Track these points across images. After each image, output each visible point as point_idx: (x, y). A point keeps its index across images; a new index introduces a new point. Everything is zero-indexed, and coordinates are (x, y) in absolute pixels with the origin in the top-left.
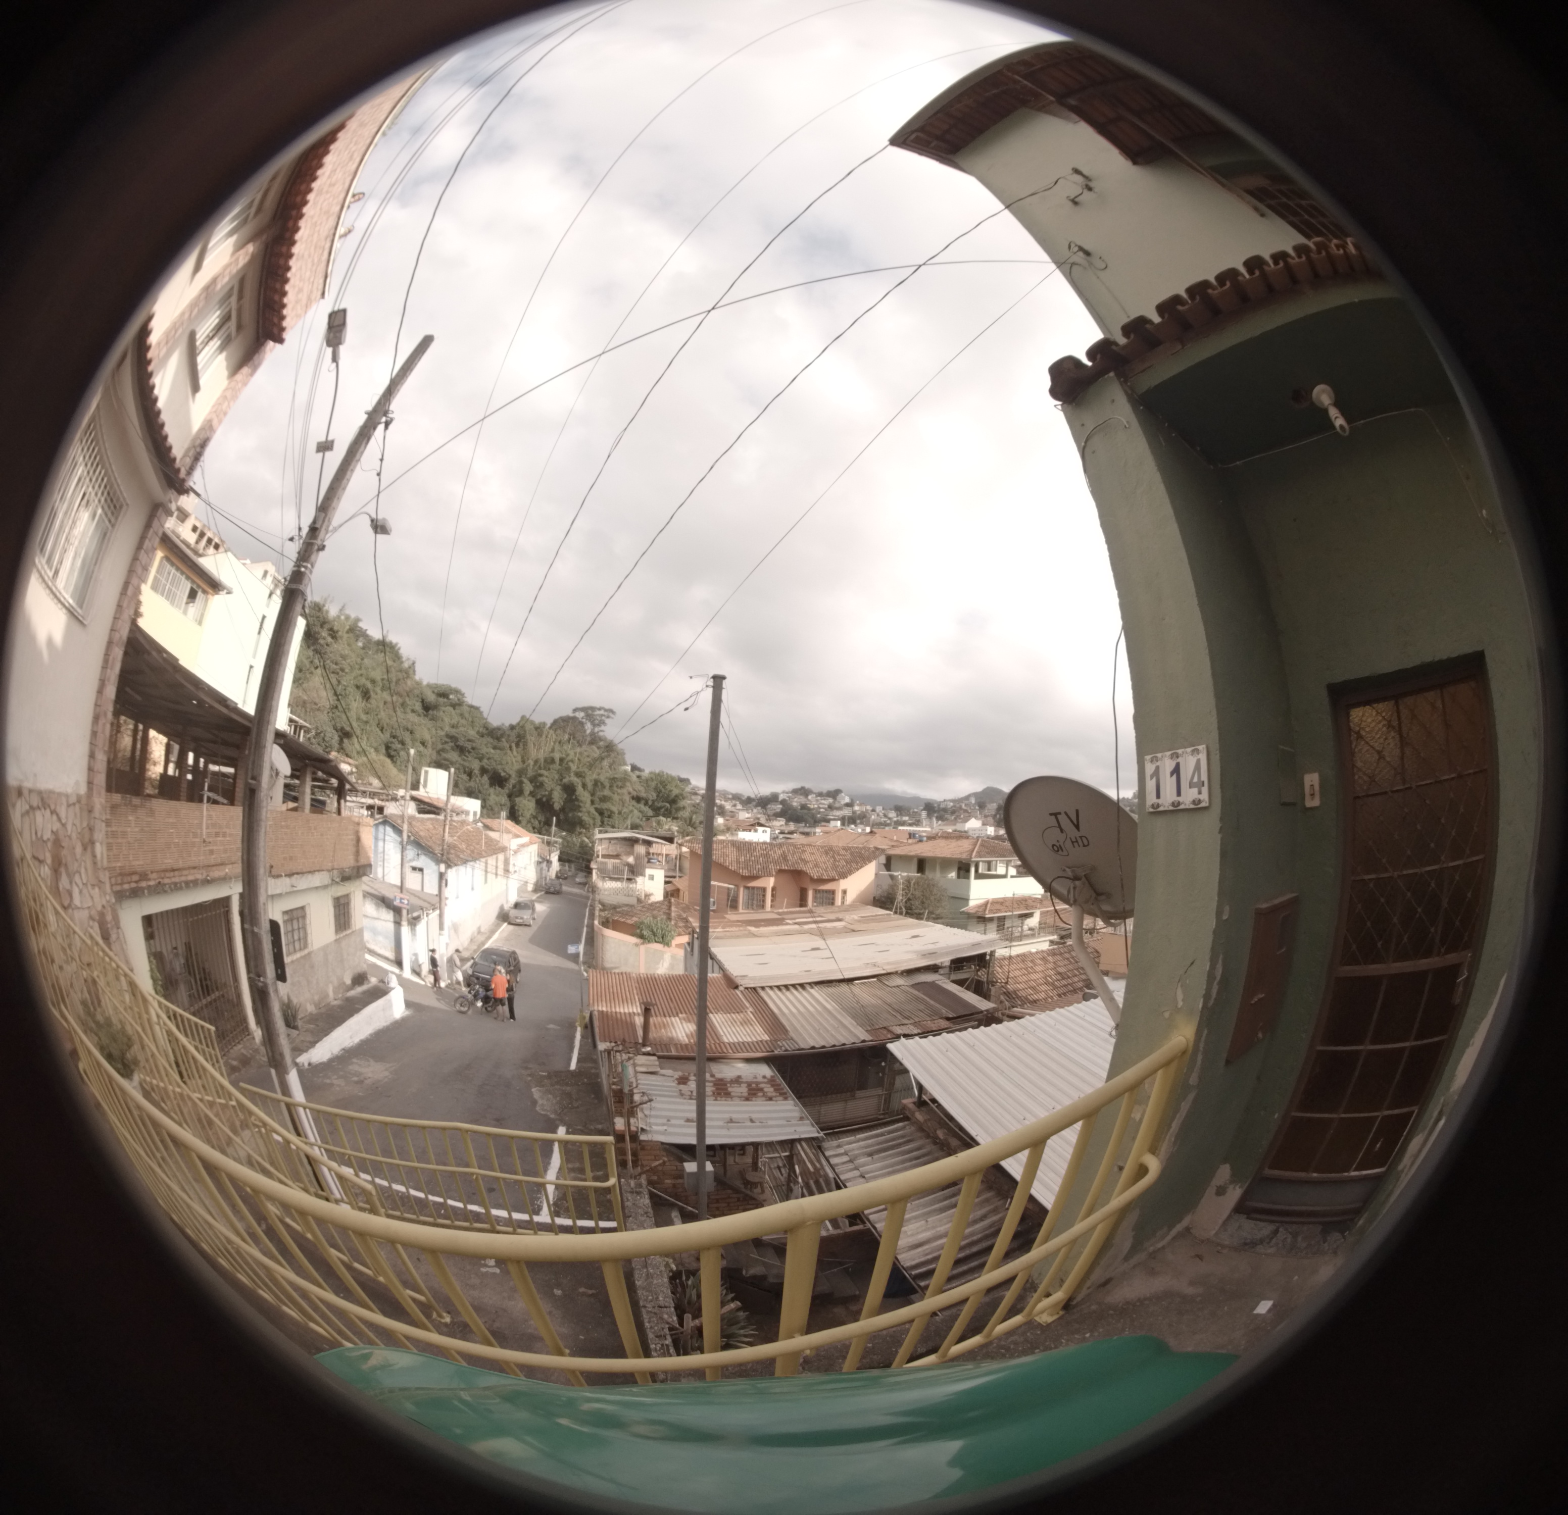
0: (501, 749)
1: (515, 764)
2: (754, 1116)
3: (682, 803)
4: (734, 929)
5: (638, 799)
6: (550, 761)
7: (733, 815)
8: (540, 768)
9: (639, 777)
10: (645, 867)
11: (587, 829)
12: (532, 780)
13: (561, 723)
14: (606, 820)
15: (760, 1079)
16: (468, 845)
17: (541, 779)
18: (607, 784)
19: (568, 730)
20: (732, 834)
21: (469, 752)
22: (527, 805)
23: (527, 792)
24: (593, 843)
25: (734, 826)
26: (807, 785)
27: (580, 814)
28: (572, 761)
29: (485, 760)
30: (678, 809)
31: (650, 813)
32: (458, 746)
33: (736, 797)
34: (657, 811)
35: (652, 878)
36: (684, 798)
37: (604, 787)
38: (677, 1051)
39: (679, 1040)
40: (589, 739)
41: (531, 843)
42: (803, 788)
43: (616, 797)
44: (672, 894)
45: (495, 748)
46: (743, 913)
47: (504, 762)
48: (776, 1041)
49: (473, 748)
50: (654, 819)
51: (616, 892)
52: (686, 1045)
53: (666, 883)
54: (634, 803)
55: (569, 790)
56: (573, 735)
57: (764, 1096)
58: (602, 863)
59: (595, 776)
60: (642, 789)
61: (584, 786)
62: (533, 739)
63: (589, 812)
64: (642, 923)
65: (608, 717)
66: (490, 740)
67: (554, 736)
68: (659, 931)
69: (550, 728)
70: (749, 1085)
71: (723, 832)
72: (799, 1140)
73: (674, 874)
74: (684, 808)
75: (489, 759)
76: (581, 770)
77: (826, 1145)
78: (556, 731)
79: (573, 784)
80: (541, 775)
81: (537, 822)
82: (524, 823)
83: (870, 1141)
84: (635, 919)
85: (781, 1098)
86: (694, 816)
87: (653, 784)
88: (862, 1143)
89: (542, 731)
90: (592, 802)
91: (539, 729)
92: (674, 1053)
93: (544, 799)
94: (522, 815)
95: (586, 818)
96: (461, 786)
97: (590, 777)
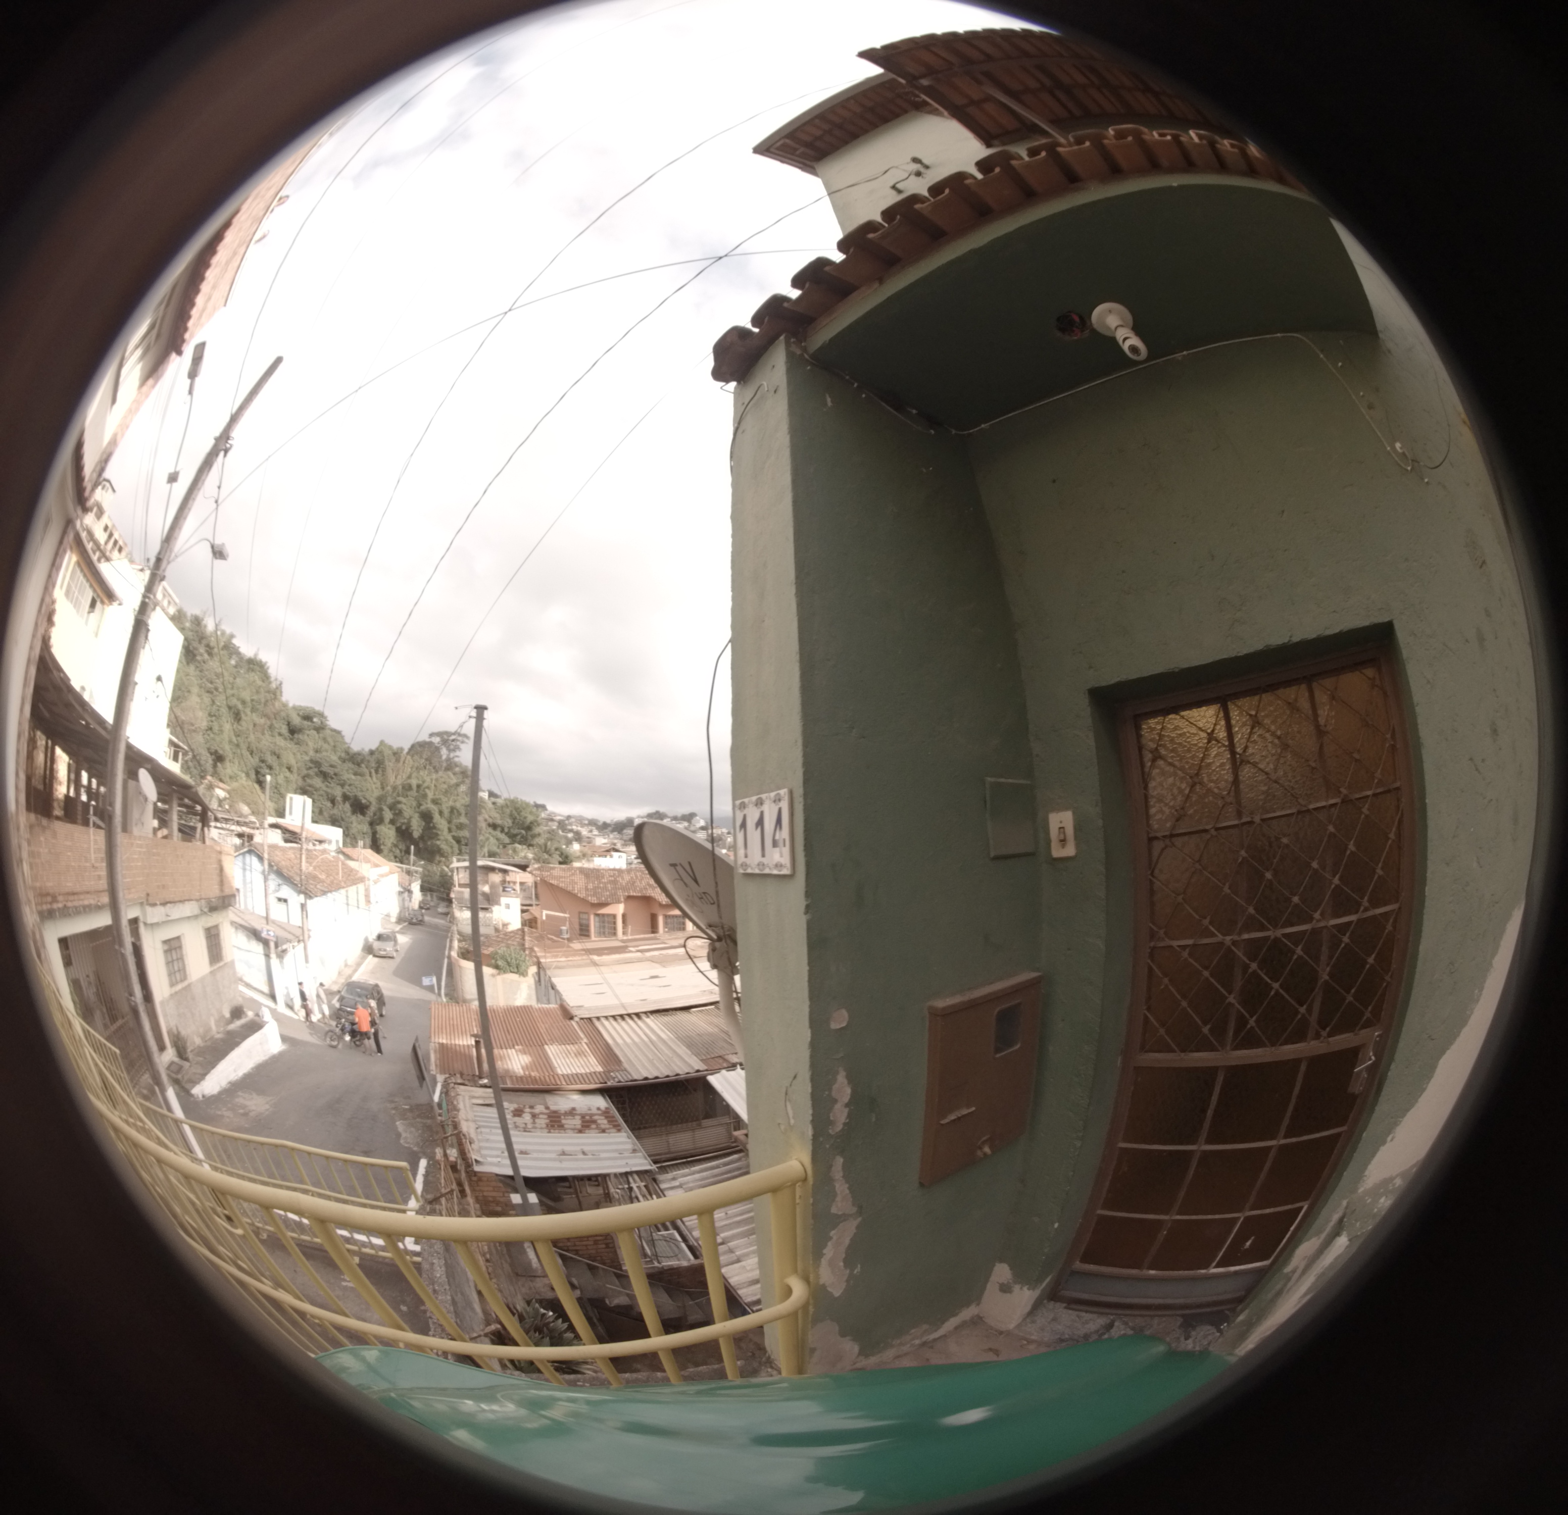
0: (362, 775)
1: (375, 790)
2: (586, 1149)
3: (537, 830)
4: (577, 958)
5: (494, 826)
6: (407, 788)
7: (590, 840)
8: (398, 795)
9: (494, 803)
10: (500, 896)
11: (446, 857)
12: (391, 808)
13: (418, 748)
14: (463, 847)
15: (594, 1111)
16: (328, 875)
17: (399, 806)
18: (464, 811)
19: (425, 756)
20: (588, 861)
21: (332, 778)
22: (388, 833)
23: (387, 820)
24: (452, 871)
25: (590, 852)
26: (662, 810)
27: (438, 843)
28: (428, 788)
29: (347, 787)
30: (534, 836)
31: (507, 840)
32: (321, 772)
33: (592, 823)
34: (513, 837)
36: (539, 825)
37: (459, 814)
38: (513, 1084)
39: (514, 1072)
40: (444, 765)
41: (391, 873)
42: (657, 812)
44: (527, 923)
45: (355, 774)
46: (595, 941)
47: (364, 789)
48: (609, 1072)
49: (335, 774)
50: (510, 846)
52: (521, 1077)
53: (523, 911)
54: (490, 830)
55: (427, 817)
56: (429, 760)
57: (597, 1128)
58: (459, 892)
59: (451, 803)
60: (497, 816)
61: (441, 813)
62: (391, 764)
63: (446, 840)
64: (496, 953)
65: (463, 742)
66: (350, 765)
67: (411, 763)
68: (513, 961)
69: (408, 753)
70: (583, 1117)
71: (578, 858)
72: (631, 1173)
73: (528, 902)
74: (539, 835)
75: (350, 785)
76: (437, 797)
77: (661, 1177)
78: (412, 756)
79: (430, 811)
80: (399, 802)
81: (397, 852)
82: (386, 851)
83: (705, 1174)
84: (491, 949)
85: (614, 1130)
86: (549, 843)
87: (508, 811)
88: (697, 1176)
89: (400, 757)
90: (450, 830)
91: (397, 754)
92: (509, 1085)
93: (404, 827)
94: (383, 844)
95: (444, 846)
96: (325, 813)
97: (446, 804)
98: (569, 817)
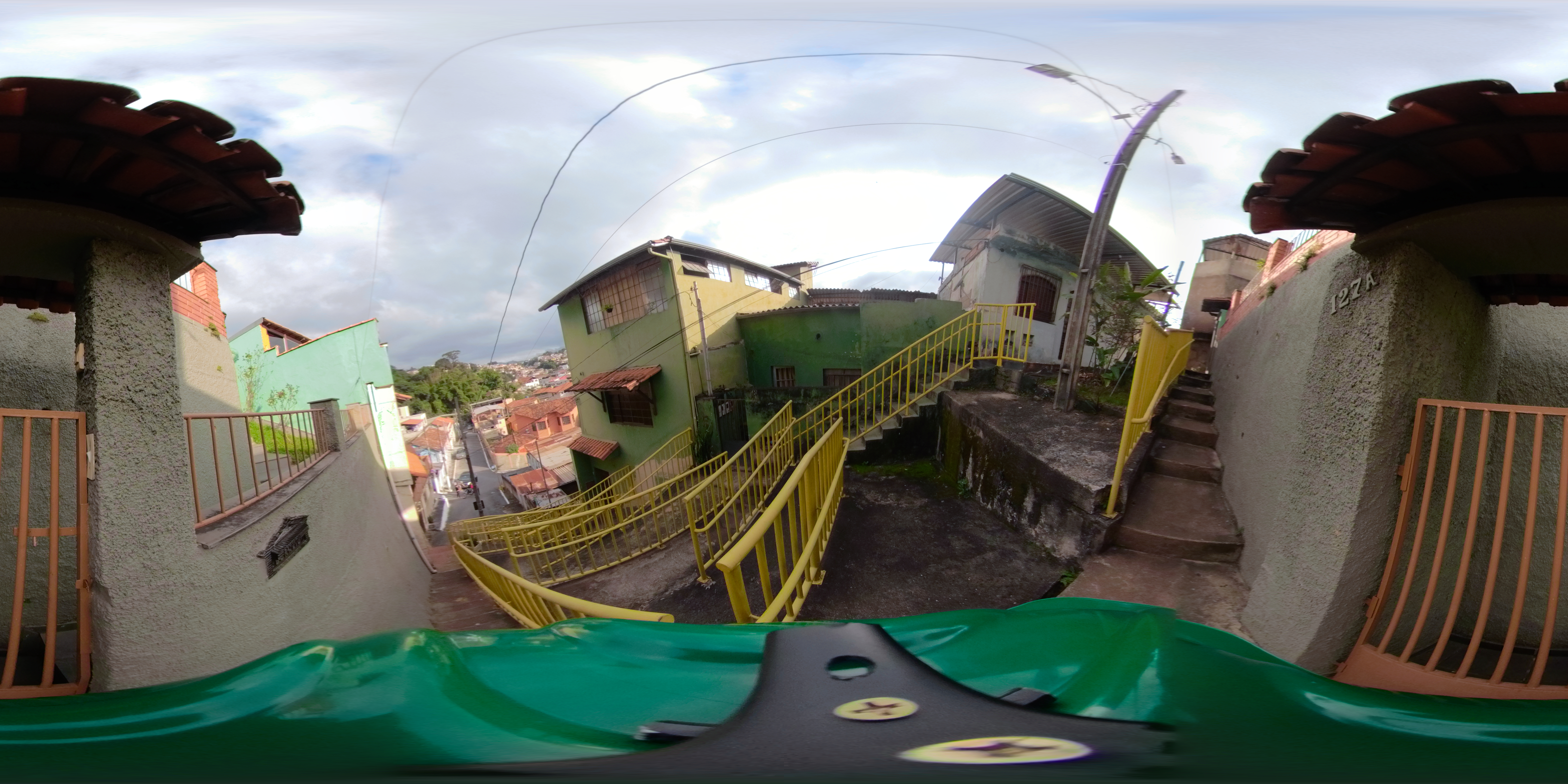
0: (420, 384)
1: (428, 388)
3: (499, 380)
5: (480, 384)
6: (441, 382)
7: (520, 372)
8: (438, 386)
9: (476, 374)
10: (497, 419)
11: (465, 405)
12: (437, 392)
13: (440, 363)
14: (472, 399)
17: (440, 391)
18: (467, 384)
19: (444, 366)
20: (524, 386)
22: (438, 403)
23: (437, 399)
24: (469, 410)
25: (523, 381)
27: (461, 400)
28: (450, 378)
30: (498, 383)
31: (487, 388)
33: (520, 364)
34: (490, 386)
35: (501, 423)
40: (452, 366)
43: (473, 388)
44: (509, 426)
50: (490, 391)
51: (490, 433)
53: (506, 422)
55: (454, 392)
56: (446, 367)
59: (461, 381)
60: (480, 379)
61: (459, 388)
62: (430, 375)
63: (464, 398)
64: (507, 447)
67: (439, 370)
68: (512, 447)
69: (436, 367)
71: (519, 386)
76: (455, 381)
78: (438, 368)
79: (454, 388)
80: (440, 389)
81: (444, 409)
82: (439, 411)
84: (501, 444)
86: (505, 383)
87: (485, 376)
89: (433, 370)
90: (464, 393)
93: (445, 400)
94: (438, 408)
95: (464, 401)
97: (460, 383)
98: (508, 364)
